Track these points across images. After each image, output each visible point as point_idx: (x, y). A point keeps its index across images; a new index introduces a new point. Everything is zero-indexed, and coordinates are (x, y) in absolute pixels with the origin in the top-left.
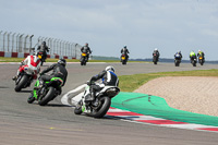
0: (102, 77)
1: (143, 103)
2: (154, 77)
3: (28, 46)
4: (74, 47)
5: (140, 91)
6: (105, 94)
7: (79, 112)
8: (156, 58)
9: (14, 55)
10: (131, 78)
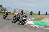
0: (24, 16)
1: (42, 24)
2: (45, 18)
3: (16, 11)
4: (27, 11)
5: (41, 21)
6: (24, 20)
7: (19, 24)
8: (46, 14)
9: (13, 13)
10: (40, 18)
